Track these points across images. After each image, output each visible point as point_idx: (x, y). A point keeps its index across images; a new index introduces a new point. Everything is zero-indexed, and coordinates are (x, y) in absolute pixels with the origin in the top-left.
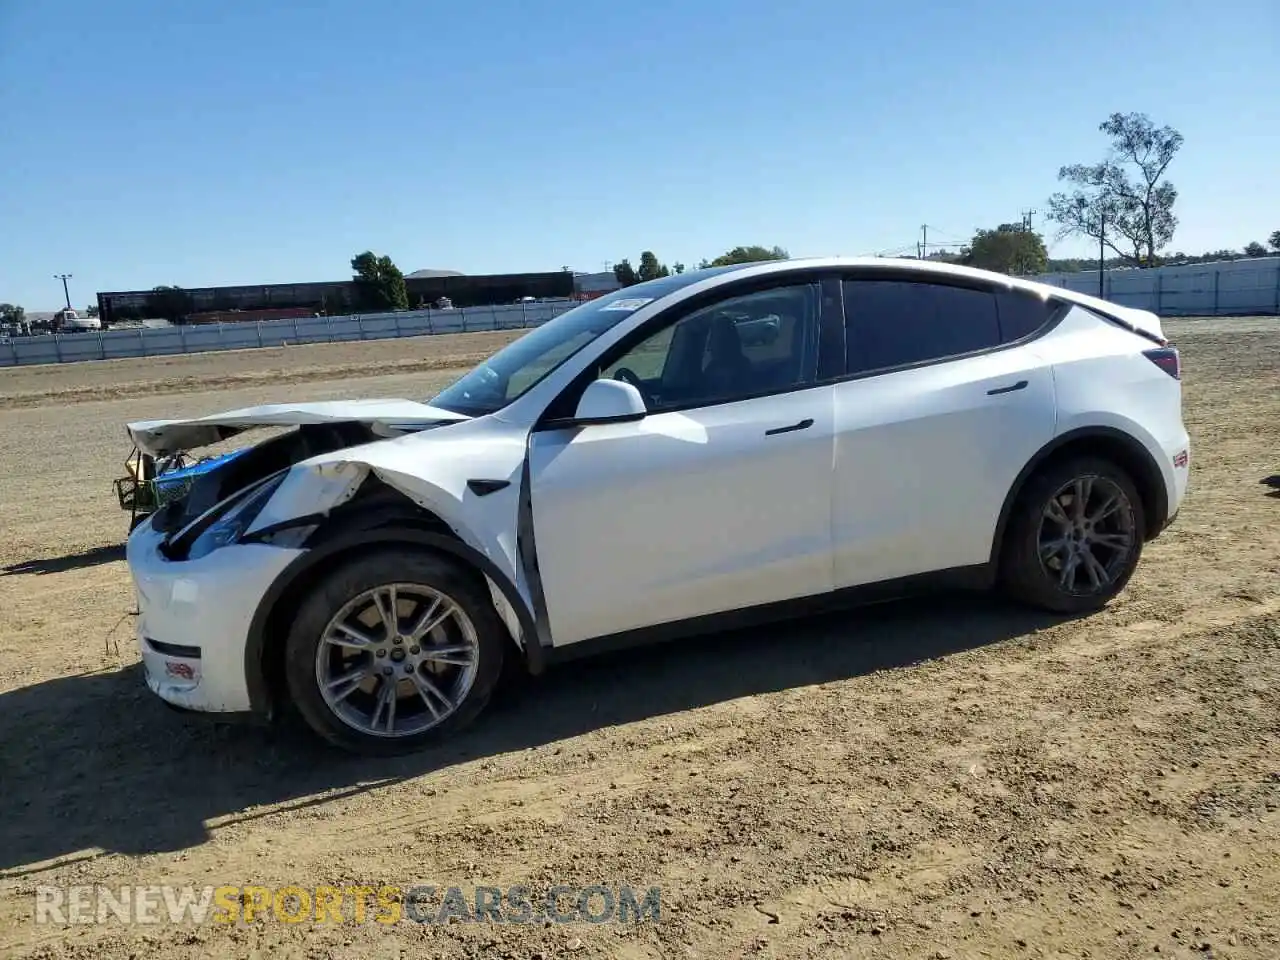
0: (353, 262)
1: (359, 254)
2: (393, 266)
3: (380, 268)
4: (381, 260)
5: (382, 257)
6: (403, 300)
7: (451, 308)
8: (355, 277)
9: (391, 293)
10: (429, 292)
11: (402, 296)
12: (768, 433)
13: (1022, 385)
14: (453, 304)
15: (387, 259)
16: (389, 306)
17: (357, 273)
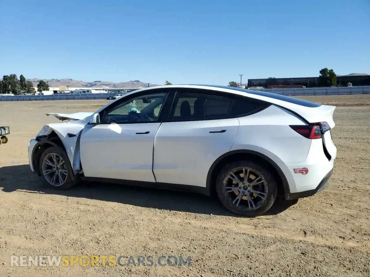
0: (320, 71)
1: (323, 68)
2: (334, 73)
3: (329, 73)
4: (329, 71)
5: (330, 69)
6: (335, 83)
7: (352, 86)
8: (320, 76)
9: (331, 81)
10: (344, 81)
11: (334, 82)
12: (137, 133)
13: (223, 131)
14: (353, 85)
15: (332, 70)
16: (329, 85)
17: (321, 75)
